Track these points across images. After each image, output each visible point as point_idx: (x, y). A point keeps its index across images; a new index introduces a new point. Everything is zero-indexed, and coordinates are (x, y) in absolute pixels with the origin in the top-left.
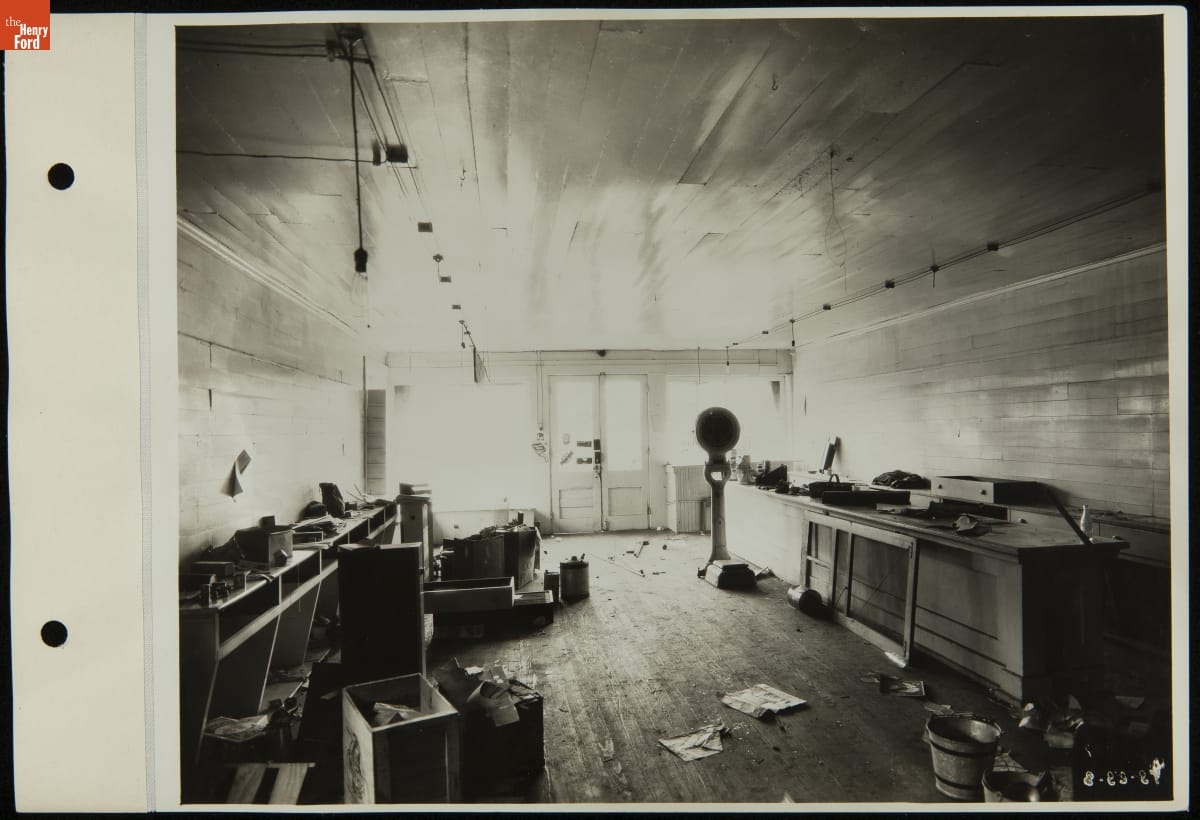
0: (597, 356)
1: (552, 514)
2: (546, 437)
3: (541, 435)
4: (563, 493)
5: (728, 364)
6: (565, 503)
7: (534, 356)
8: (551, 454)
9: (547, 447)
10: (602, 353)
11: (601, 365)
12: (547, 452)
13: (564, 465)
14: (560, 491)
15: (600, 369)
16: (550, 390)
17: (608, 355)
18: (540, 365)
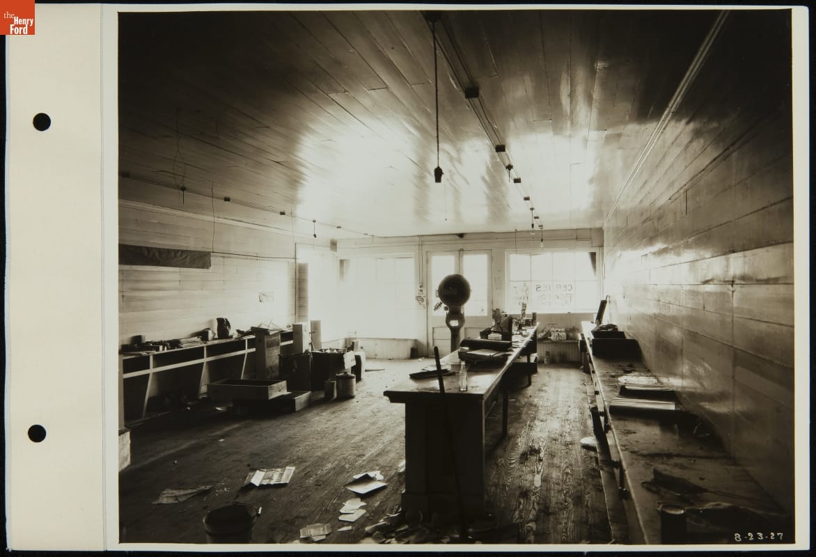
0: (457, 237)
1: (428, 343)
2: (424, 292)
3: (421, 291)
4: (435, 329)
5: (542, 240)
6: (436, 336)
7: (418, 238)
8: (427, 304)
9: (425, 299)
10: (461, 235)
11: (460, 244)
12: (425, 303)
13: (437, 311)
14: (433, 328)
15: (461, 247)
16: (427, 262)
17: (465, 237)
18: (421, 245)
